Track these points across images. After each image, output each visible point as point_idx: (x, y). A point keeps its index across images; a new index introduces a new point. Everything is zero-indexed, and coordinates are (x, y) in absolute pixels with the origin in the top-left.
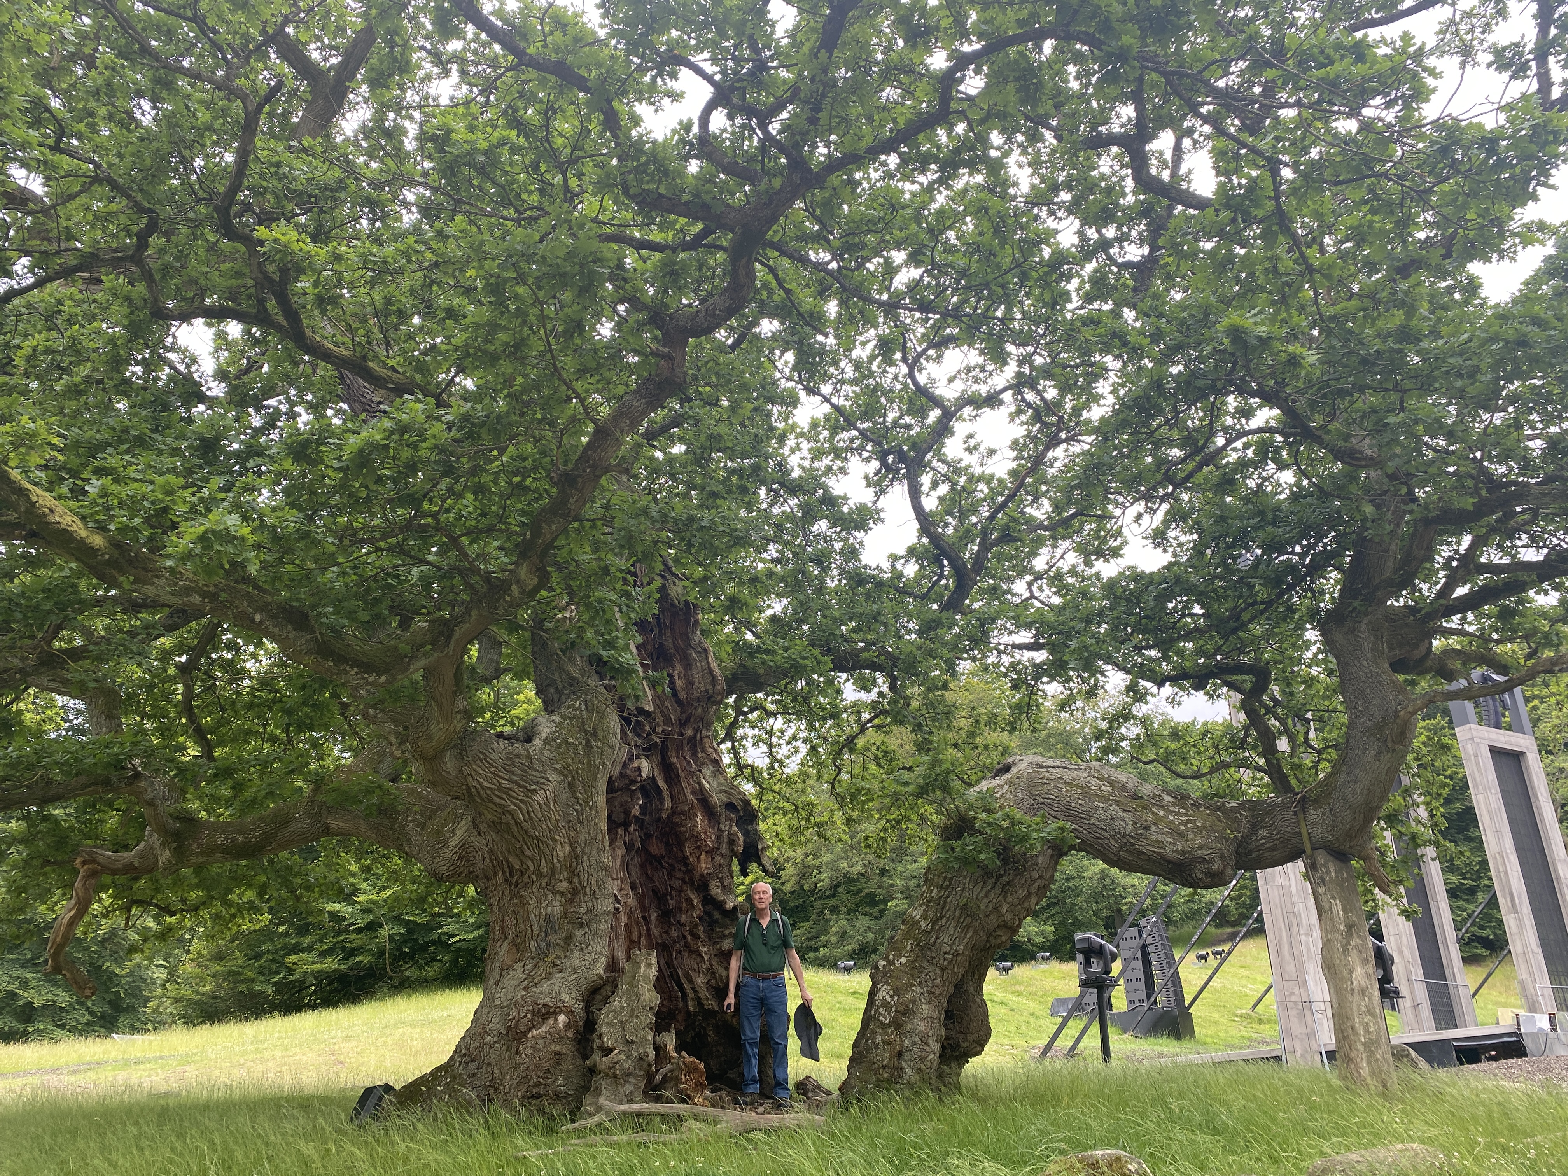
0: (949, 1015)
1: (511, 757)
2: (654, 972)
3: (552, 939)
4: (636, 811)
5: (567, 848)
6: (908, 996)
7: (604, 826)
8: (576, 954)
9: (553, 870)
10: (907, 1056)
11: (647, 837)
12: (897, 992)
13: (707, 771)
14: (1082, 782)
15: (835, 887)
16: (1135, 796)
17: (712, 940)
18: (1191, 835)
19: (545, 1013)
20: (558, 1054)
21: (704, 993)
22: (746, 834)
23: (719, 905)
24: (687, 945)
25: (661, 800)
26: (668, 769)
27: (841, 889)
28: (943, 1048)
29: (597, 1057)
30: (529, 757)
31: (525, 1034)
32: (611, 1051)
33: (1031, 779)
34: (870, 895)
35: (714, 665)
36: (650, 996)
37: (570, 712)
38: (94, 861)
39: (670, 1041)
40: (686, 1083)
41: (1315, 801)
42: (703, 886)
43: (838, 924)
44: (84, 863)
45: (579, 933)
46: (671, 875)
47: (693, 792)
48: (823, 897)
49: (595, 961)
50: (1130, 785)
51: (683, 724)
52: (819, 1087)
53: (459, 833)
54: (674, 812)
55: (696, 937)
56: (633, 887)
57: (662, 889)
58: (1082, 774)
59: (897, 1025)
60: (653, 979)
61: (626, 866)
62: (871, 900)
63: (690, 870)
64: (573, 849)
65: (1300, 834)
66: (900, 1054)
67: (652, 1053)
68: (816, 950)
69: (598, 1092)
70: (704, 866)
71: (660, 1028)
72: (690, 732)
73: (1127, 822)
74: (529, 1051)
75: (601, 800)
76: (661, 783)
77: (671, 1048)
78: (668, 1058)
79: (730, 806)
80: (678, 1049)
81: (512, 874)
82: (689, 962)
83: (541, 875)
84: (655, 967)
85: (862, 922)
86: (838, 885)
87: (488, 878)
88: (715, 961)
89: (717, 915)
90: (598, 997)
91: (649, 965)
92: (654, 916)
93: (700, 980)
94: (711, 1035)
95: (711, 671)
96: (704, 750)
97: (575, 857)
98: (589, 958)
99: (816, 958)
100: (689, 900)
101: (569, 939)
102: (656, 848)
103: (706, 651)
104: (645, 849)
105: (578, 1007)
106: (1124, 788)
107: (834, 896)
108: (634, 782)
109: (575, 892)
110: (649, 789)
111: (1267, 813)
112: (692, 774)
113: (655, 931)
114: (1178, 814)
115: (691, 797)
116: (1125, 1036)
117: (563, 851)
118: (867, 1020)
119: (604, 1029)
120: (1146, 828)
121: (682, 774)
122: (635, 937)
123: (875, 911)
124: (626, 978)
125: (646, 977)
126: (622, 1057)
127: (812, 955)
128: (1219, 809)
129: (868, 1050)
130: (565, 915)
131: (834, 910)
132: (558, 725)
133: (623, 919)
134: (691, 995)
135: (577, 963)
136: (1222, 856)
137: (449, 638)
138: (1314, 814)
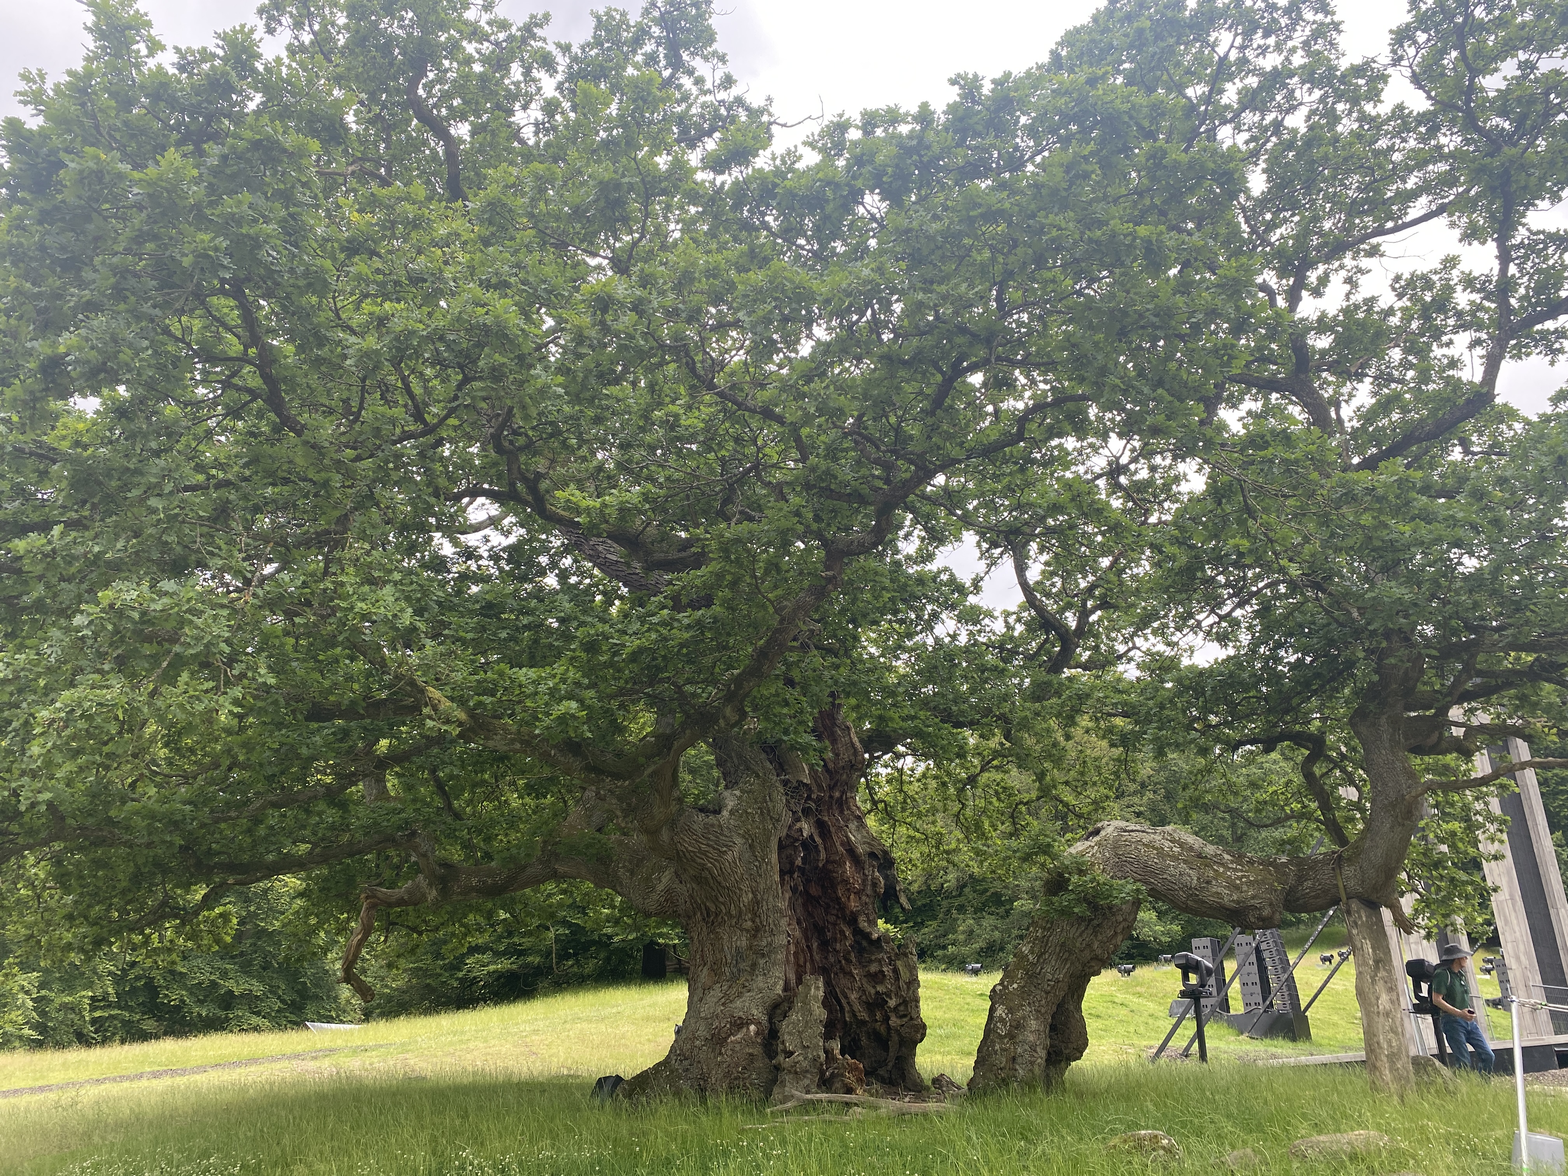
0: (1053, 1028)
1: (707, 826)
2: (821, 993)
3: (742, 966)
4: (799, 862)
5: (750, 895)
6: (1020, 1014)
7: (777, 878)
8: (760, 978)
9: (740, 912)
10: (1019, 1060)
11: (807, 882)
12: (1010, 1010)
13: (853, 826)
14: (1157, 845)
15: (961, 887)
16: (1200, 856)
17: (863, 964)
18: (1245, 888)
19: (740, 1024)
20: (751, 1055)
21: (857, 1007)
22: (886, 878)
23: (867, 936)
24: (842, 969)
25: (818, 852)
26: (821, 826)
27: (967, 890)
28: (1049, 1053)
29: (781, 1058)
30: (720, 826)
31: (726, 1039)
32: (792, 1053)
33: (1116, 841)
34: (995, 894)
35: (855, 740)
36: (820, 1012)
37: (748, 787)
38: (374, 896)
39: (836, 1046)
40: (850, 1078)
41: (1349, 859)
42: (853, 921)
43: (965, 923)
44: (367, 898)
45: (762, 962)
46: (827, 913)
47: (842, 844)
48: (948, 896)
49: (775, 983)
50: (1196, 846)
51: (831, 788)
52: (952, 1083)
53: (664, 880)
54: (828, 861)
55: (848, 961)
56: (799, 923)
57: (821, 923)
58: (1158, 837)
59: (1011, 1036)
60: (821, 998)
61: (792, 906)
62: (997, 899)
63: (842, 908)
64: (755, 896)
65: (1336, 886)
66: (1014, 1059)
67: (823, 1056)
68: (944, 947)
69: (783, 1084)
70: (853, 904)
71: (828, 1036)
72: (837, 794)
73: (1192, 877)
74: (729, 1053)
75: (774, 857)
76: (817, 839)
77: (837, 1052)
78: (834, 1059)
79: (872, 855)
80: (842, 1053)
81: (708, 916)
82: (844, 981)
83: (731, 917)
84: (822, 989)
85: (989, 921)
86: (964, 886)
87: (689, 917)
88: (864, 981)
89: (865, 943)
90: (779, 1011)
91: (817, 988)
92: (815, 945)
93: (853, 996)
94: (864, 1041)
95: (853, 745)
96: (849, 809)
97: (756, 902)
98: (771, 981)
99: (945, 956)
100: (842, 932)
101: (754, 966)
102: (814, 891)
103: (848, 728)
104: (806, 892)
105: (764, 1019)
106: (1191, 849)
107: (960, 895)
108: (797, 840)
109: (757, 930)
110: (808, 845)
111: (1310, 868)
112: (840, 828)
113: (817, 957)
114: (1235, 870)
115: (841, 849)
116: (1241, 1037)
117: (747, 898)
118: (989, 1030)
119: (786, 1037)
120: (1208, 882)
121: (833, 830)
122: (801, 962)
123: (1001, 910)
124: (800, 998)
125: (816, 997)
126: (801, 1058)
127: (940, 953)
128: (1271, 864)
129: (989, 1055)
130: (750, 947)
131: (961, 909)
132: (739, 798)
133: (792, 948)
134: (847, 1008)
135: (761, 985)
136: (1271, 904)
137: (669, 749)
138: (1349, 871)
